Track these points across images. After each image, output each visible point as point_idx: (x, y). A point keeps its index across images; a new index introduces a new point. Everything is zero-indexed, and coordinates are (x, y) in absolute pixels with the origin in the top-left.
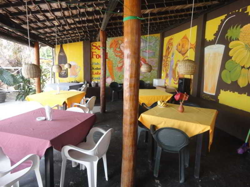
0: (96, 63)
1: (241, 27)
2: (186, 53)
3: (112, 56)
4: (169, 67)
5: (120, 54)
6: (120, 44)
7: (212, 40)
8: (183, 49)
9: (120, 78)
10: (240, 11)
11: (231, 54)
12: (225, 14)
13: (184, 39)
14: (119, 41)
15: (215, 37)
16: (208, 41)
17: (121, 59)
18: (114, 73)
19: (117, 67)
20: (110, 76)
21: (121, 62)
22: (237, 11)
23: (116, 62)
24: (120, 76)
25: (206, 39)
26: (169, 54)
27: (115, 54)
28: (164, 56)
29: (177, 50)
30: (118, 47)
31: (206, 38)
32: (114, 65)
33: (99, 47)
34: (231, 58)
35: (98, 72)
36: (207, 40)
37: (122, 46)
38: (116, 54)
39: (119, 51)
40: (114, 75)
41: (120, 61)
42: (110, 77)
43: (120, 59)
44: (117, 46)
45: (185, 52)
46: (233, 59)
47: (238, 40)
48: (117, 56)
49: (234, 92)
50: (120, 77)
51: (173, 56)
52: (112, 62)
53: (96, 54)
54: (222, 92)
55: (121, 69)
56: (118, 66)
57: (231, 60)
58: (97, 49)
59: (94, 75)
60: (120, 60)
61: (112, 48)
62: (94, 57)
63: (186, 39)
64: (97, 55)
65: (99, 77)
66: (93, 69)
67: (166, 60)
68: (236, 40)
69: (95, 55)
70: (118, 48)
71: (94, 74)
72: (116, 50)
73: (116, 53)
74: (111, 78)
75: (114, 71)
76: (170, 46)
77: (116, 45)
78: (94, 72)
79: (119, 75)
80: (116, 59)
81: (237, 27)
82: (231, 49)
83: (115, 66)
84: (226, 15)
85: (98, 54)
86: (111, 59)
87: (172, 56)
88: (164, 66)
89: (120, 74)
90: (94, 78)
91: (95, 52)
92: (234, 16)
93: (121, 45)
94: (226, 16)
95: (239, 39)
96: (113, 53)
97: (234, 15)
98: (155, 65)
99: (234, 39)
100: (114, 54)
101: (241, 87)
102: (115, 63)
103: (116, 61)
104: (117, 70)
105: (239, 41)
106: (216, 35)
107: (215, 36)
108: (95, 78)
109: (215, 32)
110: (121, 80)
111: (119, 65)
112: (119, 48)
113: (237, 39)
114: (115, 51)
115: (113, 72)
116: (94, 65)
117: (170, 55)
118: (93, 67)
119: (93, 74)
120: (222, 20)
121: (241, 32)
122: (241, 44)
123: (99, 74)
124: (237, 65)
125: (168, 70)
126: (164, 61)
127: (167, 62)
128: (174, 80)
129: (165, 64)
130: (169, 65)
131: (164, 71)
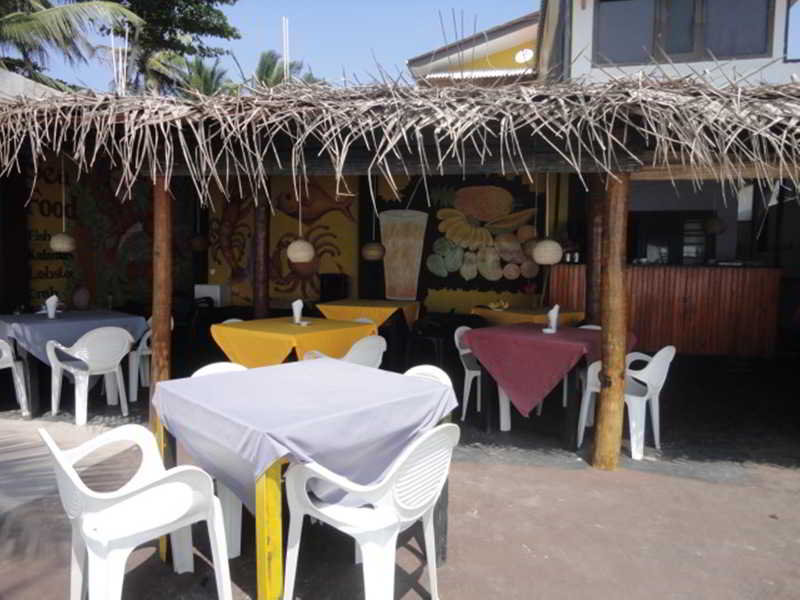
1: (456, 189)
2: (317, 217)
7: (397, 201)
11: (441, 227)
15: (403, 196)
18: (95, 270)
19: (104, 249)
20: (85, 283)
25: (381, 197)
29: (279, 208)
31: (379, 194)
34: (443, 235)
35: (47, 268)
36: (383, 198)
42: (84, 286)
46: (447, 236)
47: (453, 207)
49: (455, 289)
53: (41, 199)
54: (431, 292)
56: (104, 245)
57: (443, 238)
59: (33, 281)
65: (51, 288)
66: (31, 255)
67: (225, 231)
68: (449, 207)
71: (34, 276)
74: (87, 288)
75: (95, 262)
78: (33, 270)
80: (101, 220)
82: (441, 221)
83: (98, 247)
85: (45, 197)
88: (220, 247)
95: (455, 206)
99: (446, 205)
101: (467, 279)
103: (99, 228)
105: (454, 210)
107: (403, 194)
111: (108, 241)
113: (451, 205)
116: (33, 239)
118: (32, 248)
119: (31, 278)
121: (457, 196)
122: (458, 215)
123: (50, 275)
124: (456, 248)
125: (245, 259)
126: (215, 234)
127: (233, 238)
128: (278, 283)
129: (225, 243)
130: (244, 246)
131: (219, 263)
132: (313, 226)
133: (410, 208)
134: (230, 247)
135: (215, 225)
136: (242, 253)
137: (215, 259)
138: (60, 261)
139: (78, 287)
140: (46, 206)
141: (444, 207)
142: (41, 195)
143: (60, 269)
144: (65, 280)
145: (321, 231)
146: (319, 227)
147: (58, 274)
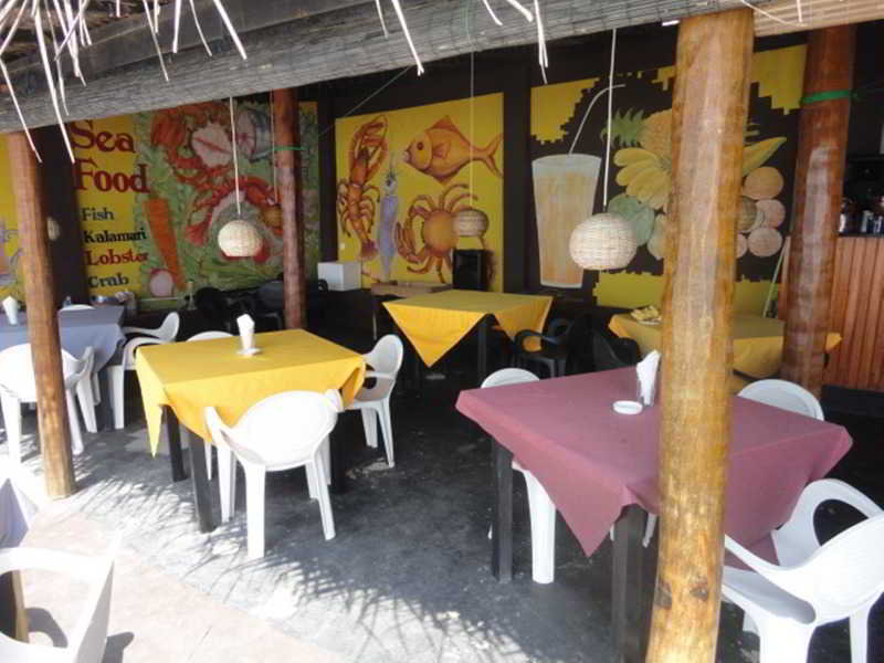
0: (99, 210)
1: (646, 115)
2: (455, 173)
3: (165, 179)
4: (376, 218)
5: (195, 171)
6: (191, 132)
7: (558, 141)
8: (438, 162)
9: (204, 272)
10: (639, 75)
11: (622, 178)
12: (595, 76)
13: (439, 130)
14: (188, 118)
15: (566, 133)
16: (543, 143)
17: (201, 193)
18: (179, 252)
19: (189, 225)
20: (165, 267)
21: (202, 206)
22: (629, 74)
23: (183, 206)
24: (200, 263)
25: (535, 137)
26: (368, 173)
27: (175, 173)
28: (342, 182)
29: (410, 162)
30: (185, 143)
31: (533, 133)
32: (176, 220)
33: (102, 138)
34: (623, 189)
35: (111, 251)
36: (538, 139)
37: (199, 140)
38: (181, 171)
39: (191, 159)
40: (181, 261)
41: (199, 203)
42: (164, 270)
43: (196, 194)
44: (179, 138)
45: (448, 171)
46: (629, 191)
47: (639, 146)
48: (182, 179)
50: (204, 264)
51: (394, 183)
52: (167, 206)
53: (95, 170)
55: (202, 234)
56: (189, 221)
57: (623, 195)
58: (96, 148)
59: (92, 267)
60: (197, 198)
61: (161, 147)
62: (88, 181)
63: (446, 132)
64: (99, 174)
65: (119, 275)
66: (88, 238)
67: (353, 195)
68: (633, 145)
69: (90, 174)
70: (185, 147)
71: (93, 261)
72: (177, 155)
73: (180, 167)
74: (169, 271)
75: (178, 243)
76: (371, 150)
77: (177, 133)
78: (92, 255)
79: (198, 260)
80: (182, 192)
81: (633, 115)
82: (622, 167)
83: (180, 223)
84: (597, 79)
85: (102, 169)
86: (163, 195)
87: (389, 183)
88: (349, 216)
89: (200, 253)
90: (94, 282)
91: (90, 161)
92: (623, 86)
93: (195, 135)
94: (596, 83)
95: (642, 143)
96: (167, 165)
97: (621, 83)
98: (310, 215)
99: (628, 143)
100: (171, 171)
102: (180, 209)
103: (181, 201)
104: (188, 240)
105: (640, 150)
106: (570, 127)
107: (566, 130)
108: (102, 281)
109: (567, 121)
110: (207, 277)
111: (194, 216)
112: (190, 146)
113: (635, 143)
114: (173, 158)
115: (175, 245)
116: (89, 218)
117: (378, 179)
118: (88, 229)
119: (90, 263)
120: (584, 91)
121: (646, 127)
122: (646, 158)
123: (116, 259)
124: (643, 208)
125: (374, 229)
126: (343, 200)
127: (362, 203)
128: (410, 261)
129: (353, 210)
130: (373, 214)
131: (349, 235)
132: (449, 185)
133: (574, 152)
134: (360, 215)
135: (343, 189)
136: (372, 223)
137: (344, 229)
138: (130, 242)
139: (155, 272)
140: (103, 179)
141: (625, 146)
142: (96, 166)
143: (130, 253)
144: (137, 264)
145: (459, 191)
146: (456, 186)
147: (128, 257)
